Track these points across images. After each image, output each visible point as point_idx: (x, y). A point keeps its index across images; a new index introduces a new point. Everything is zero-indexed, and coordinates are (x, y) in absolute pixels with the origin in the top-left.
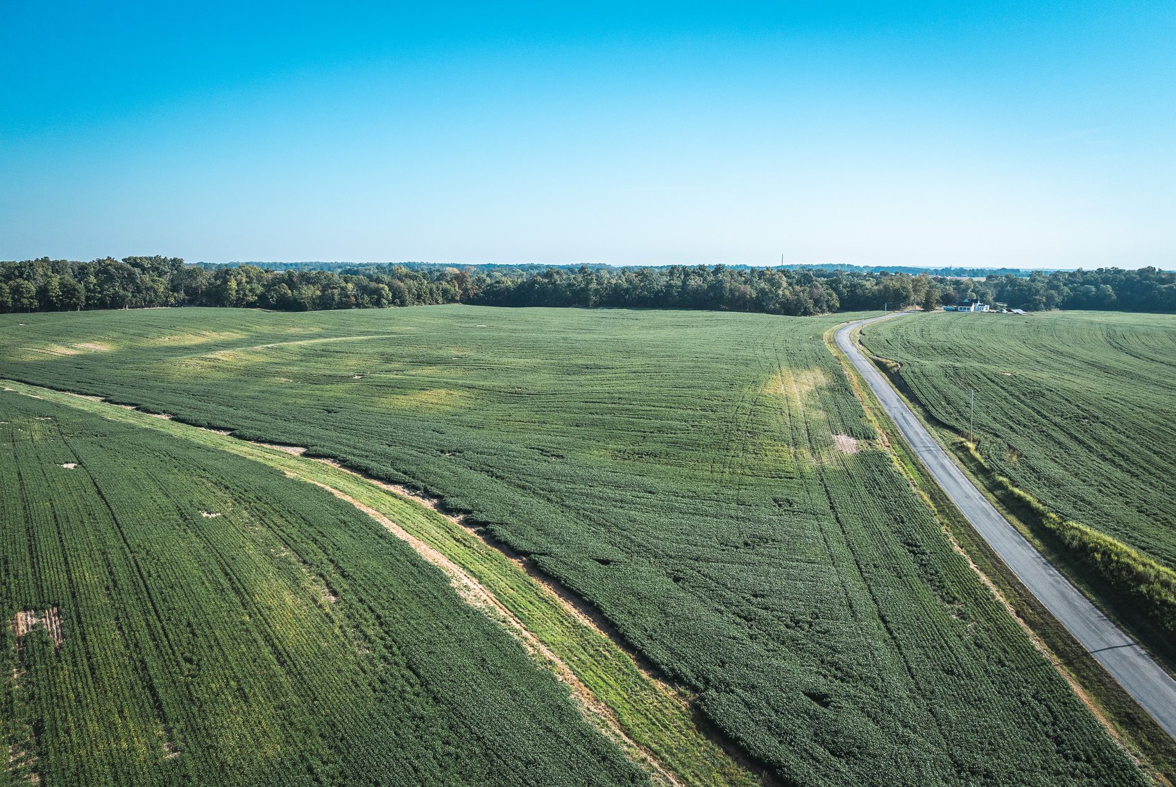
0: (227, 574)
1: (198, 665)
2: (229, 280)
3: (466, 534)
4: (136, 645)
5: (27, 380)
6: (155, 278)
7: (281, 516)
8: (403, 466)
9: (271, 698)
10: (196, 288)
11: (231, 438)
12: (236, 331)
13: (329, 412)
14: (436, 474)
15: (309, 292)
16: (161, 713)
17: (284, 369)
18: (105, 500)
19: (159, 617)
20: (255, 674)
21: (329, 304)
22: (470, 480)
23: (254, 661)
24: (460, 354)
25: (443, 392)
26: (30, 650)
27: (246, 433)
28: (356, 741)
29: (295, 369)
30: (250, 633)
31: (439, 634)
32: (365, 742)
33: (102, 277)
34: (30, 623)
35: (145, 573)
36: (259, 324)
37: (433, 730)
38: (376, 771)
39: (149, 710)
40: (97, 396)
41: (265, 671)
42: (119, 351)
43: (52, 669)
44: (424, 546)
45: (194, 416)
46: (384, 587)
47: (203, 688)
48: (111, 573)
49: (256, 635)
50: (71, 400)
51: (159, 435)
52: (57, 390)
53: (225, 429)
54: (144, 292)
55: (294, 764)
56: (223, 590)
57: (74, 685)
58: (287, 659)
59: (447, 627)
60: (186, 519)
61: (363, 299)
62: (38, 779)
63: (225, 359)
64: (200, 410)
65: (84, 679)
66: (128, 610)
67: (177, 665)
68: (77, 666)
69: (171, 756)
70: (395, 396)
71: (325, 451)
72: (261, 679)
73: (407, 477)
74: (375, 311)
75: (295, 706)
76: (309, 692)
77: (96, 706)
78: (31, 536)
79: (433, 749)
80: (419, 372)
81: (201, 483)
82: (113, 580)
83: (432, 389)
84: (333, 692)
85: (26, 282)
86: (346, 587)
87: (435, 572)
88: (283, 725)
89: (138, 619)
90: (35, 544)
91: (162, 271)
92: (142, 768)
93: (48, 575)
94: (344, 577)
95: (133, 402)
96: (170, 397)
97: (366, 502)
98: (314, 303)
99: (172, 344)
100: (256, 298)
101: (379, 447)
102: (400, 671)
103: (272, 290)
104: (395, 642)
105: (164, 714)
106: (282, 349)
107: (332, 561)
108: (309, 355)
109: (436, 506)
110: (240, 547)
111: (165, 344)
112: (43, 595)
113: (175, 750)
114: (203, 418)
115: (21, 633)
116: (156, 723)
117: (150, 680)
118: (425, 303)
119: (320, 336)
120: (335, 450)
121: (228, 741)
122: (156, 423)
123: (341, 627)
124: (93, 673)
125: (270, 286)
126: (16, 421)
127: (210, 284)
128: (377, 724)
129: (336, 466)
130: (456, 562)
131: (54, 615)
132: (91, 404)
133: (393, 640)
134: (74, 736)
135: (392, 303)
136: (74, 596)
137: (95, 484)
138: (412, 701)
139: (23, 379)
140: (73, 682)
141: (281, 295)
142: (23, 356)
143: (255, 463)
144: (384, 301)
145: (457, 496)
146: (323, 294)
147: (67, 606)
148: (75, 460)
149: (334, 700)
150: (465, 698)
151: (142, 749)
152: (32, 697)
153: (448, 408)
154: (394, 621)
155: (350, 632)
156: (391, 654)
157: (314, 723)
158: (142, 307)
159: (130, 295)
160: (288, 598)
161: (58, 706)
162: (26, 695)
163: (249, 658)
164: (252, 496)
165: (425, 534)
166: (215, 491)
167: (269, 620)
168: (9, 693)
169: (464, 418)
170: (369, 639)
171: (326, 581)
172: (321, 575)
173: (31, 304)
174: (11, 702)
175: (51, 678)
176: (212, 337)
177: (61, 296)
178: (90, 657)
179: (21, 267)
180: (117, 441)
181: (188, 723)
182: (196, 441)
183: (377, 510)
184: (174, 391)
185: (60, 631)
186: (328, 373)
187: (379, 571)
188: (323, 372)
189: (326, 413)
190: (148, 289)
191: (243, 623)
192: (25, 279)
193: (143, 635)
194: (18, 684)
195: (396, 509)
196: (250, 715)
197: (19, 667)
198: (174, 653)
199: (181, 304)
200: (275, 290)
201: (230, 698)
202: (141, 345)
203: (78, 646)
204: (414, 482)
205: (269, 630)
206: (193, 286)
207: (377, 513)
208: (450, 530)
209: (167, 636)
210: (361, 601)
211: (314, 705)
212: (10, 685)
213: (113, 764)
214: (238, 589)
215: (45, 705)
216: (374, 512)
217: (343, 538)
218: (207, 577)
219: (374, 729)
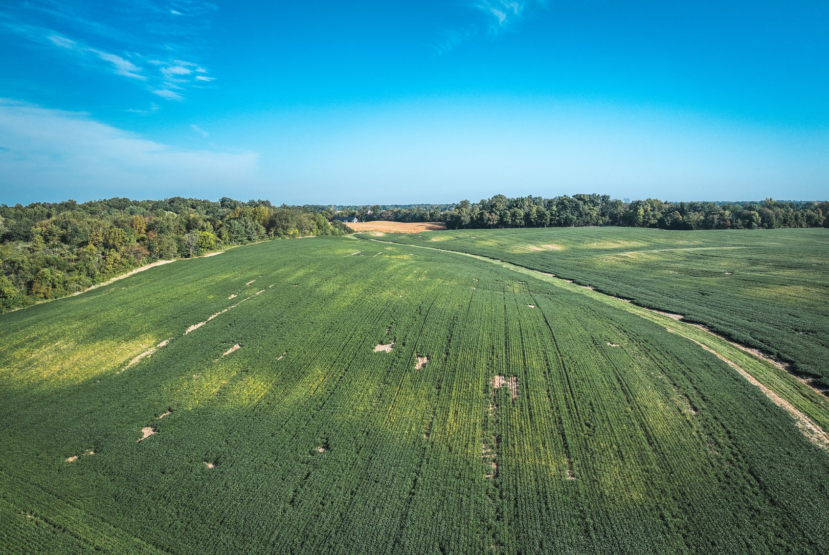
0: (619, 380)
1: (593, 429)
2: (638, 209)
3: (814, 393)
4: (557, 408)
5: (514, 263)
6: (591, 207)
7: (661, 354)
8: (759, 336)
9: (640, 463)
10: (616, 215)
11: (631, 305)
12: (640, 241)
13: (703, 295)
14: (789, 345)
15: (695, 217)
16: (567, 451)
17: (673, 265)
18: (549, 326)
19: (573, 395)
20: (631, 445)
21: (709, 226)
22: (821, 354)
23: (631, 437)
24: (820, 262)
25: (802, 288)
26: (500, 396)
27: (641, 301)
28: (701, 510)
29: (680, 266)
30: (631, 419)
31: (781, 457)
32: (708, 513)
33: (560, 206)
34: (501, 383)
35: (567, 369)
36: (657, 237)
37: (768, 523)
38: (714, 535)
39: (560, 448)
40: (551, 273)
41: (638, 445)
42: (566, 251)
43: (510, 409)
44: (773, 394)
45: (608, 289)
46: (736, 413)
47: (595, 444)
48: (547, 365)
49: (635, 421)
50: (536, 275)
51: (585, 298)
52: (529, 269)
53: (628, 299)
54: (584, 216)
55: (651, 510)
56: (615, 389)
57: (520, 422)
58: (655, 441)
59: (789, 453)
60: (596, 344)
61: (737, 222)
62: (495, 467)
63: (632, 257)
64: (612, 286)
65: (525, 419)
66: (555, 387)
67: (580, 426)
68: (523, 412)
69: (570, 478)
70: (758, 288)
71: (698, 319)
72: (634, 449)
73: (763, 344)
74: (746, 231)
75: (656, 473)
76: (668, 467)
77: (530, 436)
78: (507, 338)
79: (766, 536)
80: (780, 273)
81: (608, 326)
82: (548, 369)
83: (791, 285)
84: (686, 472)
85: (519, 210)
86: (705, 407)
87: (781, 413)
88: (647, 483)
89: (560, 394)
90: (509, 342)
91: (596, 203)
92: (552, 479)
93: (513, 359)
94: (704, 400)
95: (572, 278)
96: (594, 277)
97: (727, 356)
98: (698, 225)
99: (598, 247)
100: (657, 221)
101: (740, 321)
102: (742, 473)
103: (668, 216)
104: (741, 453)
105: (569, 452)
106: (672, 253)
107: (695, 388)
108: (690, 258)
109: (786, 368)
110: (630, 366)
111: (594, 247)
112: (509, 369)
113: (573, 476)
114: (614, 291)
115: (496, 387)
116: (564, 456)
117: (563, 430)
118: (790, 227)
119: (701, 246)
120: (706, 319)
121: (607, 480)
122: (584, 291)
123: (698, 432)
124: (531, 418)
125: (666, 213)
126: (506, 282)
127: (626, 212)
128: (719, 504)
129: (706, 330)
130: (801, 410)
131: (514, 381)
132: (548, 278)
133: (739, 451)
134: (516, 449)
135: (761, 226)
136: (526, 373)
137: (544, 317)
138: (751, 497)
139: (513, 262)
140: (520, 419)
141: (674, 219)
142: (514, 250)
143: (646, 320)
144: (755, 224)
145: (808, 364)
146: (706, 219)
147: (521, 378)
148: (535, 304)
149: (687, 478)
150: (800, 509)
151: (553, 469)
152: (497, 421)
153: (805, 300)
154: (742, 438)
155: (705, 437)
156: (736, 459)
157: (669, 488)
158: (582, 226)
159: (575, 218)
160: (660, 405)
161: (510, 430)
162: (495, 420)
163: (628, 434)
164: (642, 339)
165: (775, 386)
166: (617, 332)
167: (645, 414)
168: (487, 417)
169: (819, 308)
170: (719, 445)
171: (690, 400)
172: (686, 395)
173: (521, 222)
174: (487, 421)
175: (508, 414)
176: (624, 244)
177: (537, 218)
178: (531, 409)
179: (517, 201)
180: (560, 297)
181: (583, 462)
182: (608, 303)
183: (736, 363)
184: (597, 274)
185: (516, 390)
186: (705, 269)
187: (732, 402)
188: (700, 269)
189: (701, 295)
190: (586, 214)
191: (626, 412)
192: (518, 208)
193: (562, 403)
194: (492, 413)
195: (751, 365)
196: (624, 469)
197: (493, 404)
198: (579, 418)
199: (606, 224)
200: (671, 215)
201: (612, 455)
202: (579, 247)
203: (525, 401)
204: (769, 348)
205: (644, 420)
206: (615, 212)
207: (735, 365)
208: (799, 387)
209: (576, 408)
210: (715, 418)
211: (671, 476)
212: (487, 413)
213: (536, 472)
214: (626, 391)
215: (503, 428)
216: (732, 363)
217: (705, 375)
218: (606, 379)
219: (716, 506)
